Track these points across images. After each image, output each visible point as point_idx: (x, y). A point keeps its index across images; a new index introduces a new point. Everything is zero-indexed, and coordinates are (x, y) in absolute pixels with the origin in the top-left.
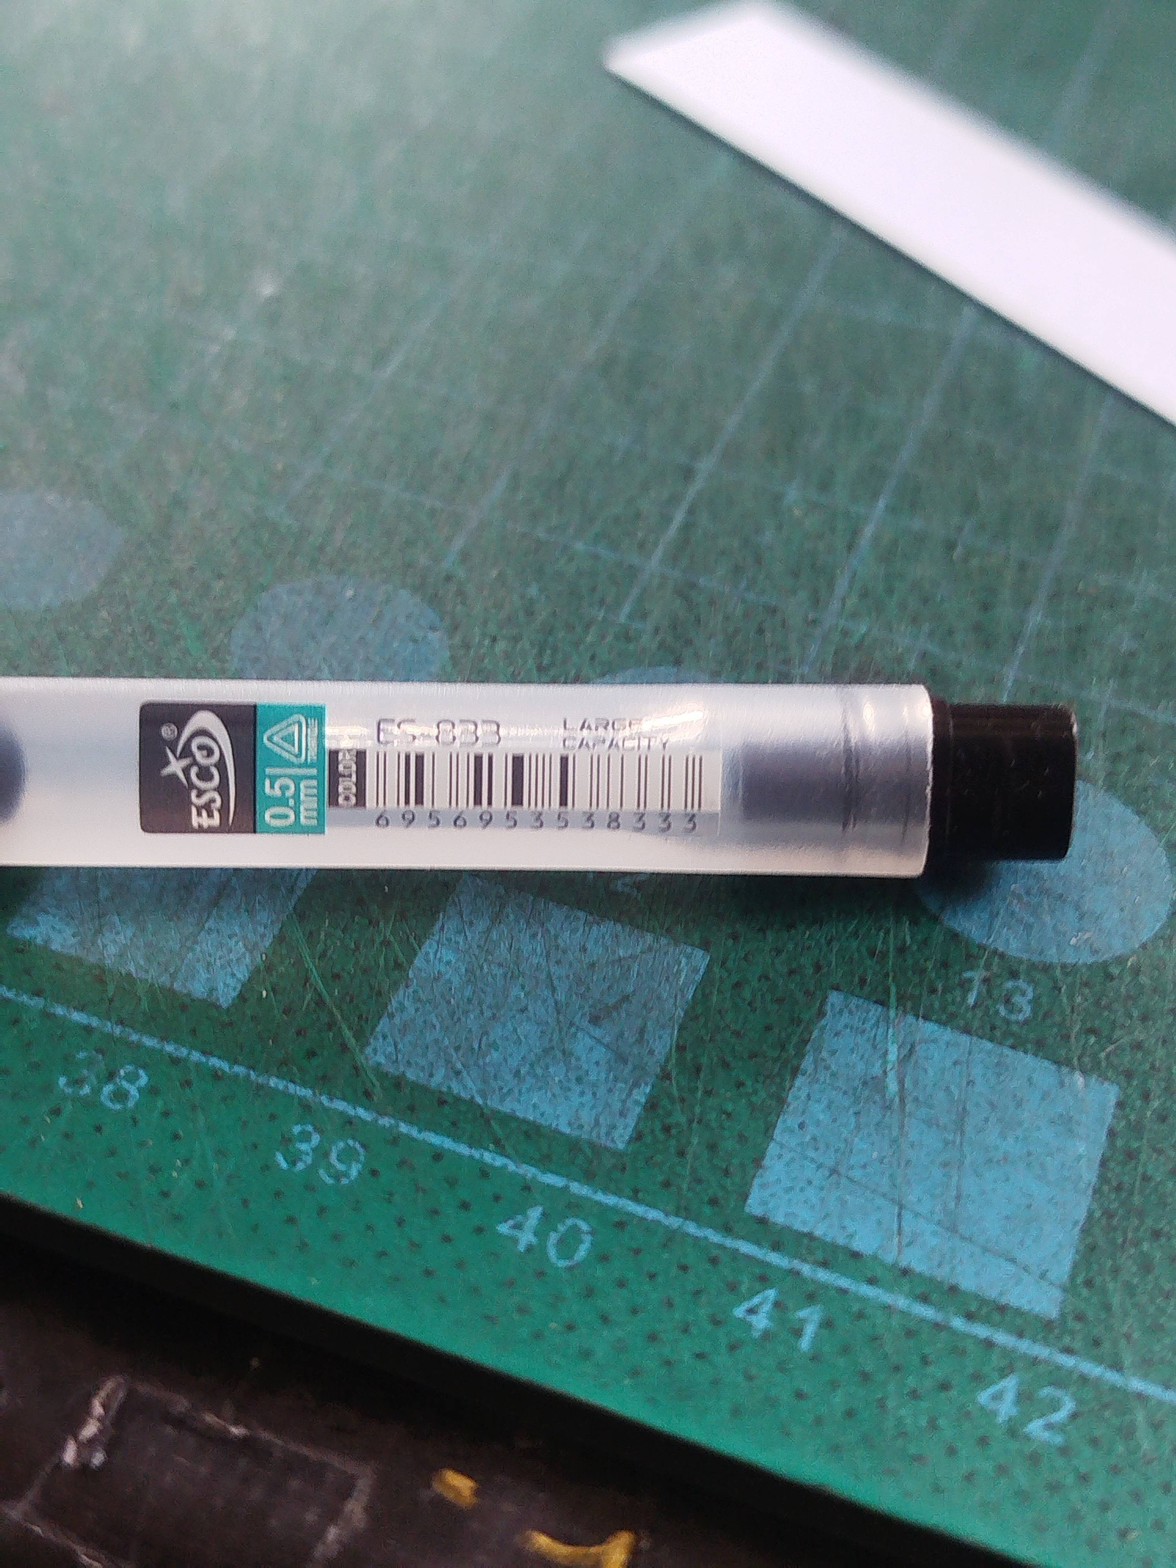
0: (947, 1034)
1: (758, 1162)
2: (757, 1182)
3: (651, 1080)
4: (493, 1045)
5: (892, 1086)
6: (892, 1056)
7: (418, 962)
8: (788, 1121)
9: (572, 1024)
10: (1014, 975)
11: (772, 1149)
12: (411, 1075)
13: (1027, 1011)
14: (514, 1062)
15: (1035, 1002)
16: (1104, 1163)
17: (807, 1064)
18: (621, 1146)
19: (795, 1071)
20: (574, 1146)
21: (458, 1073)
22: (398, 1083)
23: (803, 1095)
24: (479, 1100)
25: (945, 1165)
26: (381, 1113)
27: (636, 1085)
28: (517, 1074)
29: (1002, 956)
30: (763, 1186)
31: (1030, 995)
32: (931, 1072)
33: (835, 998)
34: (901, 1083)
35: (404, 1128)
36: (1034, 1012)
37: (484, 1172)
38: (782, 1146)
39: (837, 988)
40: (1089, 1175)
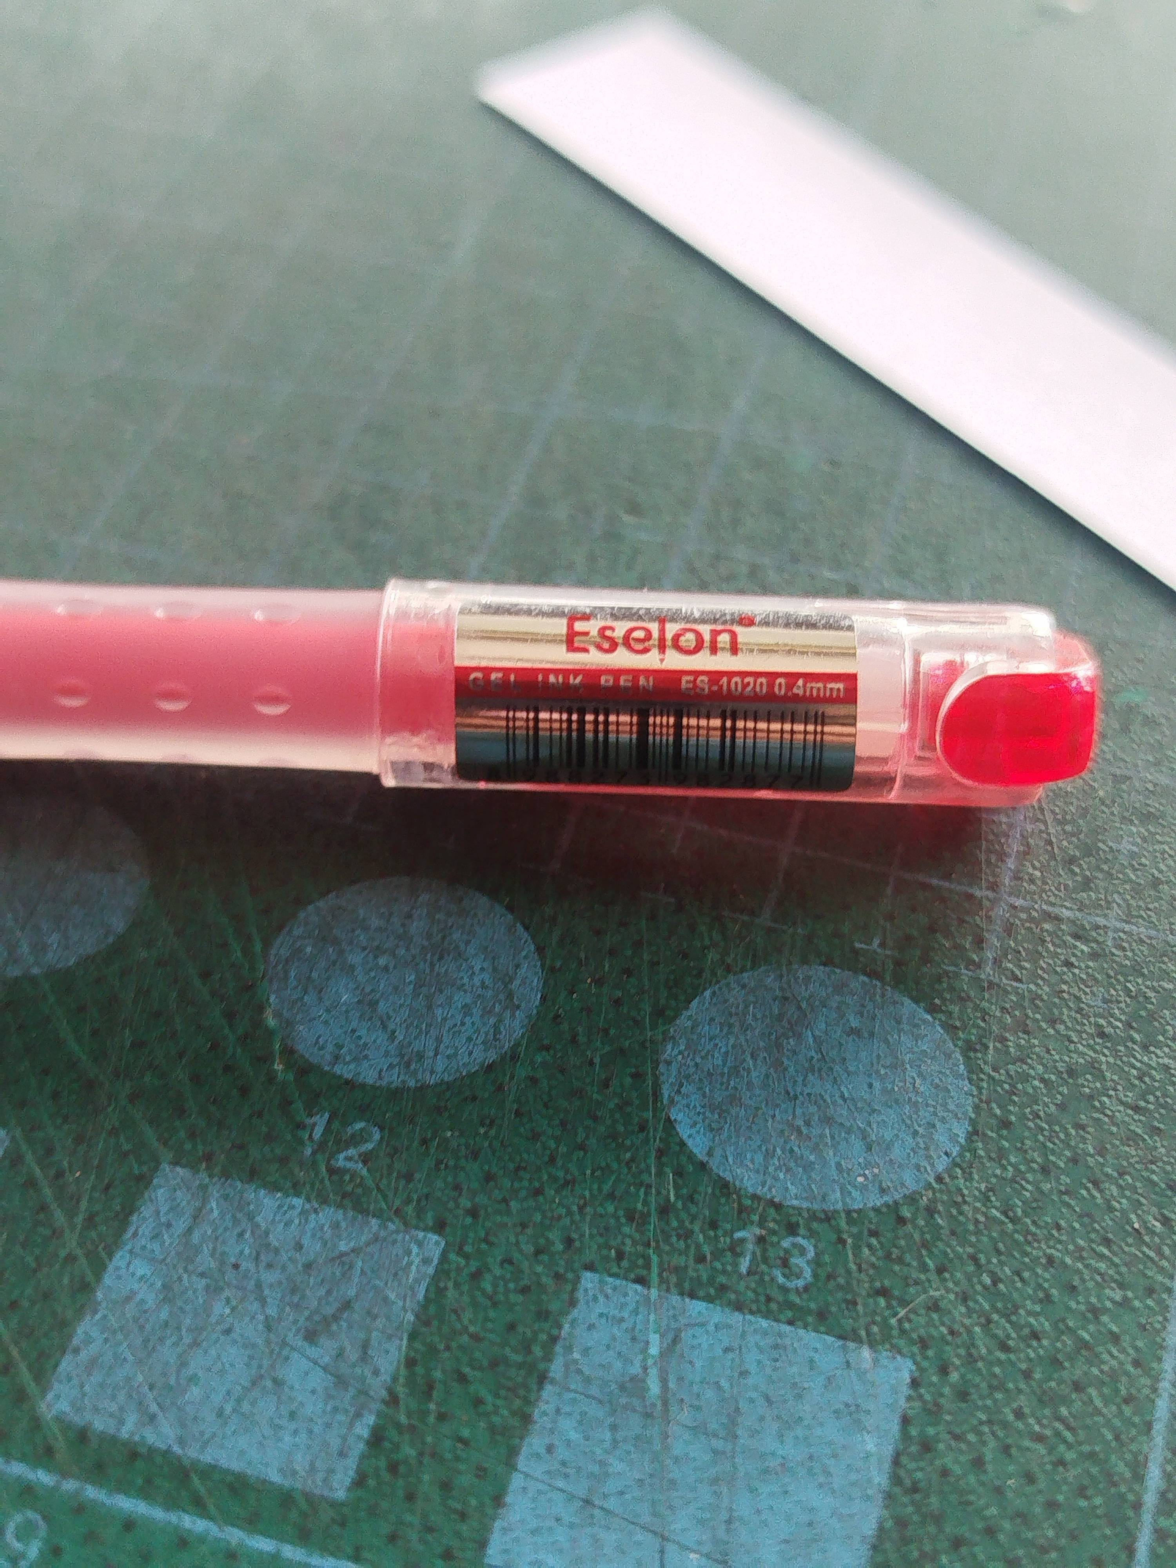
0: (715, 1314)
1: (498, 1500)
2: (498, 1524)
3: (376, 1406)
4: (193, 1379)
5: (654, 1387)
6: (654, 1350)
7: (108, 1279)
8: (534, 1443)
9: (284, 1344)
10: (792, 1229)
11: (517, 1481)
12: (99, 1425)
13: (808, 1273)
14: (217, 1399)
15: (817, 1263)
16: (896, 1462)
17: (556, 1369)
18: (341, 1494)
19: (542, 1379)
20: (286, 1499)
21: (153, 1418)
22: (82, 1436)
23: (550, 1408)
24: (176, 1449)
25: (715, 1481)
26: (65, 1475)
27: (358, 1415)
28: (220, 1414)
29: (778, 1207)
30: (505, 1530)
31: (811, 1254)
32: (698, 1364)
33: (589, 1280)
34: (664, 1381)
35: (91, 1492)
36: (815, 1275)
37: (183, 1542)
38: (527, 1475)
39: (590, 1267)
40: (880, 1478)
